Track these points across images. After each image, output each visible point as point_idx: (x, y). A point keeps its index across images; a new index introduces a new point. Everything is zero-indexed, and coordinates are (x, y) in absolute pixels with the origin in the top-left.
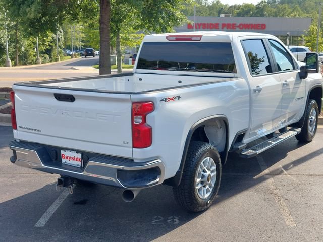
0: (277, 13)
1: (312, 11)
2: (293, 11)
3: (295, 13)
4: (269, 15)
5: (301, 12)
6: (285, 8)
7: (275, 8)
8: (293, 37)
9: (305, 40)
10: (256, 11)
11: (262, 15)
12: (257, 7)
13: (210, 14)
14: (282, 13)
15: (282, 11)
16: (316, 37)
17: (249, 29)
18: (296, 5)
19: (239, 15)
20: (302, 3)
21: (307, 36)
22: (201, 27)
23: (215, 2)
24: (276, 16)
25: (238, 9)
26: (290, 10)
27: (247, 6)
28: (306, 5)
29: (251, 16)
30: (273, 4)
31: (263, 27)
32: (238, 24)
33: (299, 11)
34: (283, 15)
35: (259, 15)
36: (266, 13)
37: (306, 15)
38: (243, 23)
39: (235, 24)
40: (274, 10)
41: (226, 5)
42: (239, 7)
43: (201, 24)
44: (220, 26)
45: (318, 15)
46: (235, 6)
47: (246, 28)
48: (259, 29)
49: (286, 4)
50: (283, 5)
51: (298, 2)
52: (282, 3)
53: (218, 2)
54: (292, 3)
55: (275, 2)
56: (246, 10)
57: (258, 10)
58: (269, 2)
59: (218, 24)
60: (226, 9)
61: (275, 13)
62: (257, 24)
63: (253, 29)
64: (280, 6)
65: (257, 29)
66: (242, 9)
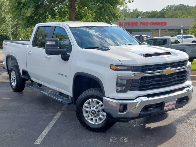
0: (173, 16)
1: (194, 14)
2: (182, 15)
4: (167, 17)
5: (187, 15)
6: (177, 13)
9: (191, 31)
11: (163, 17)
12: (160, 13)
13: (132, 17)
14: (176, 16)
15: (176, 14)
17: (156, 25)
18: (184, 11)
19: (149, 17)
20: (188, 10)
23: (134, 10)
25: (149, 14)
26: (180, 14)
27: (154, 12)
28: (190, 11)
29: (157, 17)
30: (169, 11)
31: (165, 24)
32: (149, 23)
36: (165, 16)
37: (190, 17)
38: (153, 22)
39: (148, 22)
40: (170, 14)
41: (141, 12)
42: (149, 13)
43: (127, 23)
44: (139, 24)
46: (146, 12)
47: (154, 25)
48: (163, 25)
49: (178, 11)
50: (176, 11)
51: (185, 9)
52: (175, 10)
53: (136, 10)
54: (182, 10)
55: (171, 9)
56: (154, 15)
57: (161, 14)
58: (167, 10)
59: (137, 23)
60: (141, 14)
61: (171, 16)
62: (161, 22)
63: (159, 26)
64: (174, 12)
65: (161, 25)
66: (151, 14)
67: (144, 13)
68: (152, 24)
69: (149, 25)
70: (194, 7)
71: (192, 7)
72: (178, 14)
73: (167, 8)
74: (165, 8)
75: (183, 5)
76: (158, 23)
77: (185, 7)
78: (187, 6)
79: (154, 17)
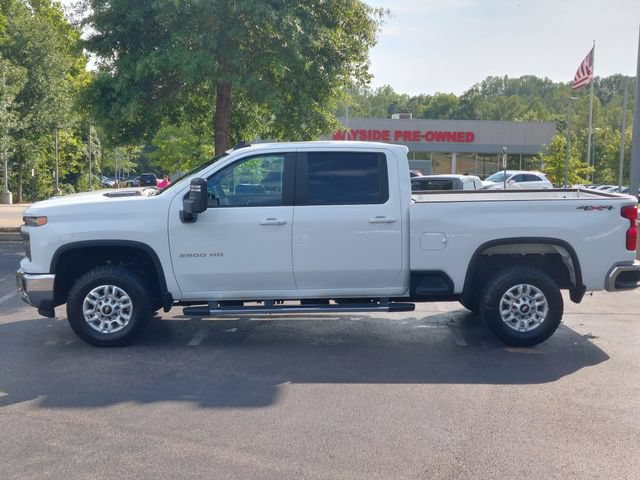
0: (501, 113)
1: (565, 109)
2: (529, 109)
3: (531, 113)
4: (485, 117)
5: (544, 110)
6: (514, 103)
7: (495, 103)
8: (524, 156)
9: (545, 162)
10: (460, 108)
11: (472, 117)
12: (463, 100)
13: (373, 114)
14: (509, 112)
15: (510, 108)
16: (565, 158)
17: (443, 141)
18: (536, 98)
19: (427, 115)
20: (548, 95)
21: (549, 155)
22: (358, 135)
23: (382, 89)
24: (497, 118)
25: (427, 104)
26: (524, 107)
27: (442, 98)
29: (451, 117)
30: (492, 95)
32: (423, 133)
33: (540, 109)
34: (510, 117)
35: (465, 116)
36: (479, 112)
37: (554, 116)
38: (433, 130)
39: (419, 132)
40: (494, 106)
41: (404, 96)
42: (429, 99)
43: (358, 131)
44: (392, 136)
45: (576, 117)
46: (420, 99)
47: (438, 140)
48: (462, 141)
49: (517, 96)
50: (512, 97)
51: (540, 92)
52: (509, 93)
53: (388, 90)
54: (528, 94)
55: (495, 91)
56: (440, 107)
57: (464, 106)
58: (484, 92)
59: (388, 132)
60: (404, 104)
61: (496, 112)
62: (459, 133)
63: (451, 142)
64: (505, 99)
65: (459, 141)
66: (435, 104)
67: (414, 99)
68: (430, 137)
69: (423, 141)
71: (561, 84)
72: (518, 104)
73: (484, 86)
74: (480, 88)
75: (534, 79)
76: (449, 133)
77: (538, 84)
78: (547, 82)
79: (444, 114)
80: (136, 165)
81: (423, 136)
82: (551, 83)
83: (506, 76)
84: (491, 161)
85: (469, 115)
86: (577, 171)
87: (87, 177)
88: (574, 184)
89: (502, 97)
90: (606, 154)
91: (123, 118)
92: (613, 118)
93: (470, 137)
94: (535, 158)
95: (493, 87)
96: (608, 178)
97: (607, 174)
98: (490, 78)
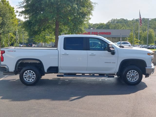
1: (131, 26)
2: (123, 26)
4: (112, 29)
5: (126, 27)
6: (119, 25)
7: (114, 25)
8: (123, 38)
10: (106, 26)
11: (109, 28)
12: (106, 25)
14: (118, 27)
15: (118, 26)
18: (124, 24)
19: (98, 28)
20: (127, 23)
21: (129, 38)
24: (115, 29)
25: (98, 26)
29: (104, 29)
33: (125, 26)
34: (118, 29)
36: (110, 27)
37: (129, 28)
41: (92, 24)
42: (98, 24)
46: (96, 24)
47: (102, 34)
48: (108, 34)
49: (119, 23)
50: (118, 24)
51: (125, 22)
52: (117, 23)
54: (122, 23)
55: (114, 22)
58: (111, 23)
59: (90, 32)
60: (92, 25)
61: (114, 27)
62: (107, 33)
63: (105, 35)
64: (117, 24)
65: (107, 34)
66: (100, 26)
67: (94, 24)
68: (100, 33)
70: (131, 21)
71: (130, 20)
72: (120, 25)
73: (111, 21)
74: (110, 22)
75: (123, 19)
76: (105, 32)
77: (124, 20)
78: (126, 20)
79: (102, 28)
80: (27, 41)
81: (98, 33)
82: (127, 20)
83: (117, 19)
84: (115, 39)
85: (108, 28)
86: (136, 41)
87: (16, 44)
88: (135, 44)
89: (116, 24)
90: (142, 37)
91: (34, 29)
92: (142, 29)
93: (110, 33)
94: (126, 38)
95: (113, 21)
96: (143, 43)
97: (142, 42)
98: (113, 19)
